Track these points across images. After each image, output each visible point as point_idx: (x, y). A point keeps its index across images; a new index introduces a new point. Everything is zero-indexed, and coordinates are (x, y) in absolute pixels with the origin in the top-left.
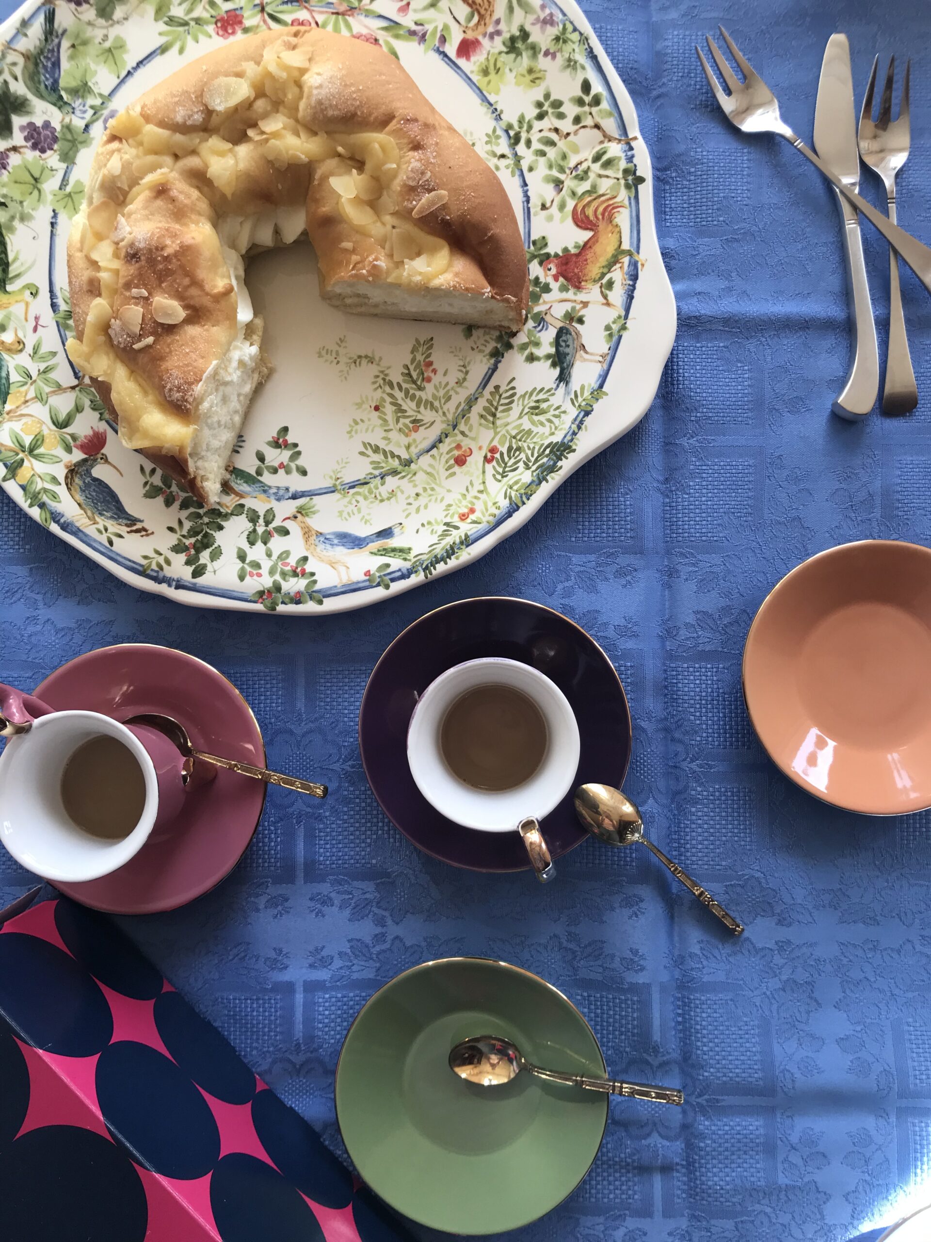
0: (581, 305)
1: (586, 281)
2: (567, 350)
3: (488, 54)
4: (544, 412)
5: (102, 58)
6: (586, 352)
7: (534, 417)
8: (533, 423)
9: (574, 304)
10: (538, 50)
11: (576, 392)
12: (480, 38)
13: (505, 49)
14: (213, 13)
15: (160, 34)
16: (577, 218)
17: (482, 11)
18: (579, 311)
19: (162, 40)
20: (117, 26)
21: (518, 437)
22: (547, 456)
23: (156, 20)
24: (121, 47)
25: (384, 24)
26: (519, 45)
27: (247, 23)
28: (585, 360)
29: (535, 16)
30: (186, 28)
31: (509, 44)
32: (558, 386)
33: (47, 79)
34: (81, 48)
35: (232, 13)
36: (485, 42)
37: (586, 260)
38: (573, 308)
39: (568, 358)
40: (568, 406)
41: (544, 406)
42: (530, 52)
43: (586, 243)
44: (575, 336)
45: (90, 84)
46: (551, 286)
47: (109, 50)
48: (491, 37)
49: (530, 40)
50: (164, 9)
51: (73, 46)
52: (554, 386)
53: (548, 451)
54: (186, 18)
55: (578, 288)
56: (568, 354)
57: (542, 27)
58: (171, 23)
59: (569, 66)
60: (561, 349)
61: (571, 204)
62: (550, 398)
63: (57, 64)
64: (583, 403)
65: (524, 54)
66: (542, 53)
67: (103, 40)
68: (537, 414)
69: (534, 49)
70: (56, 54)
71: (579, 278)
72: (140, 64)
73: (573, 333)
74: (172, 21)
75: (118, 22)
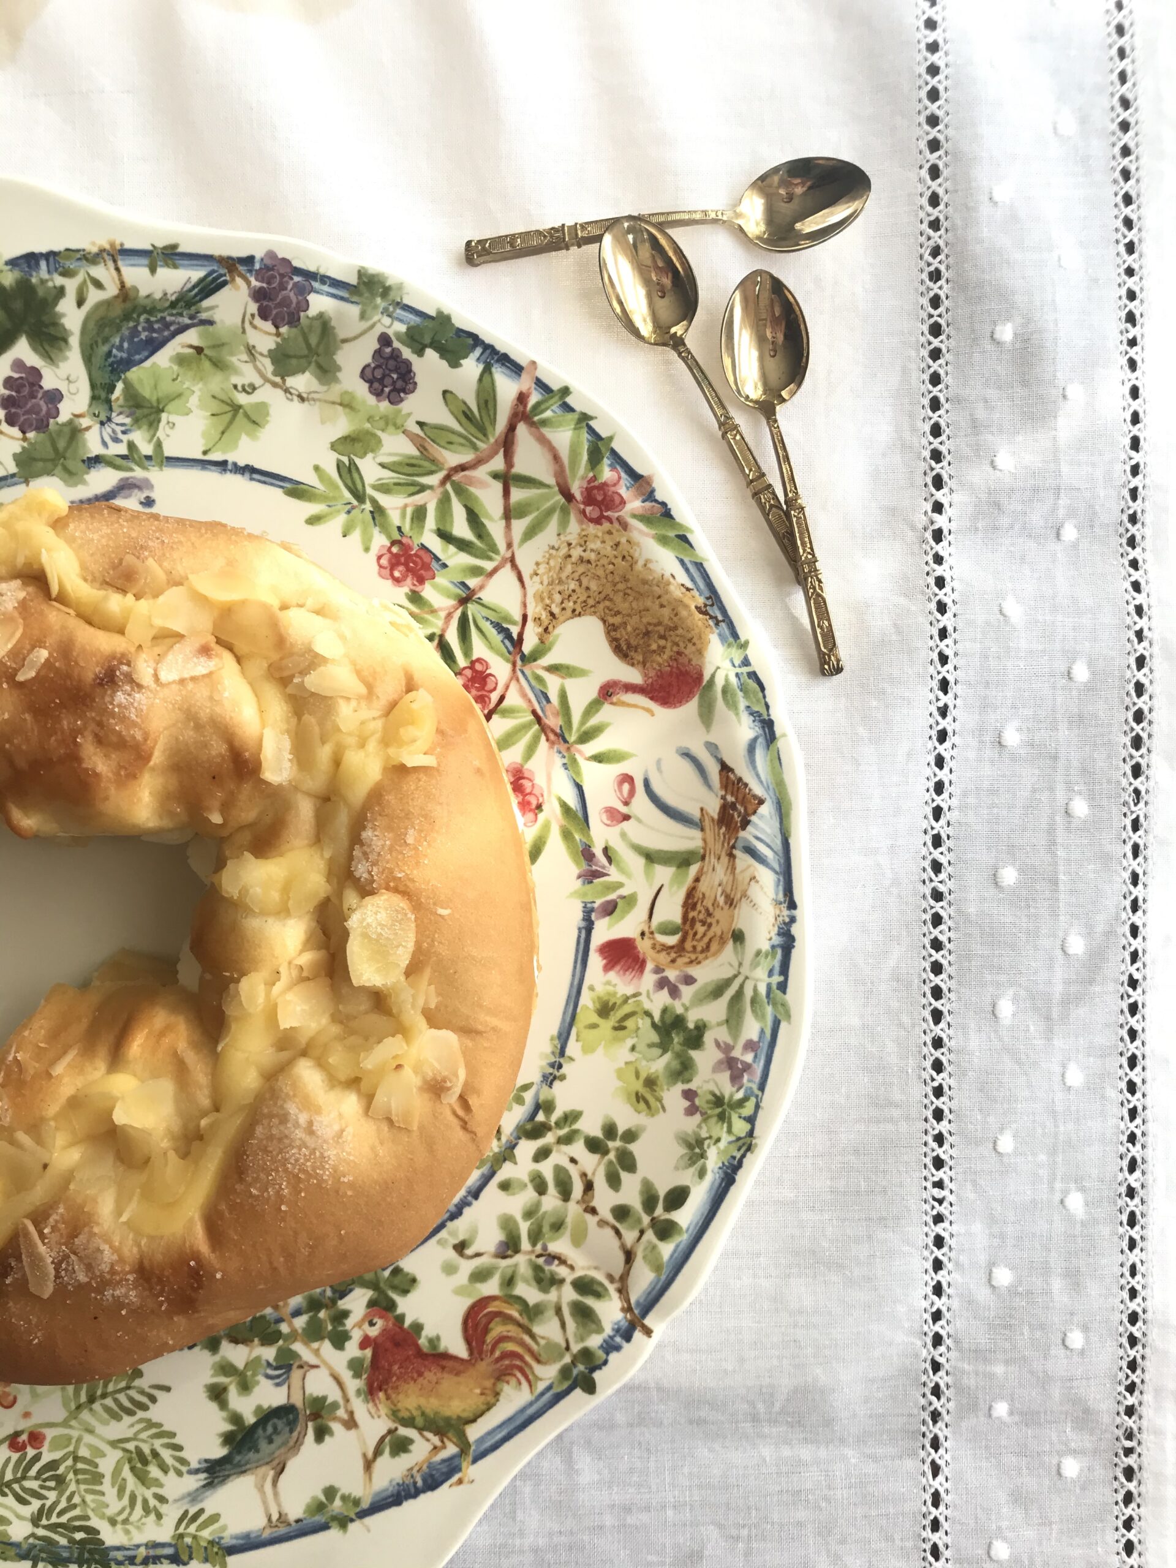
0: (345, 1417)
1: (388, 1398)
2: (263, 1445)
3: (635, 995)
4: (142, 1478)
5: (216, 407)
6: (275, 1482)
7: (126, 1468)
8: (117, 1472)
9: (341, 1402)
10: (686, 1075)
11: (202, 1511)
12: (650, 966)
13: (657, 1017)
14: (406, 528)
15: (317, 468)
16: (477, 1313)
17: (688, 945)
18: (335, 1419)
19: (309, 478)
20: (279, 392)
21: (80, 1466)
22: (72, 1541)
23: (333, 446)
24: (254, 422)
25: (573, 802)
26: (677, 1039)
27: (428, 591)
28: (261, 1488)
29: (730, 1041)
30: (355, 503)
31: (669, 1020)
32: (197, 1471)
33: (120, 348)
34: (207, 364)
35: (427, 558)
36: (649, 978)
37: (420, 1374)
38: (335, 1406)
39: (251, 1455)
40: (172, 1513)
41: (154, 1471)
42: (676, 1065)
43: (446, 1356)
44: (291, 1443)
45: (164, 416)
46: (348, 1345)
47: (236, 408)
48: (663, 983)
49: (694, 1054)
50: (358, 446)
51: (199, 350)
52: (194, 1465)
53: (79, 1536)
54: (369, 491)
55: (371, 1392)
56: (257, 1451)
57: (720, 1062)
58: (344, 472)
59: (690, 1146)
60: (260, 1431)
61: (491, 1287)
62: (172, 1473)
63: (154, 346)
64: (188, 1540)
65: (668, 1056)
66: (686, 1087)
67: (244, 390)
68: (133, 1469)
69: (683, 1070)
70: (166, 333)
71: (386, 1381)
72: (250, 471)
73: (295, 1434)
74: (349, 472)
75: (287, 391)
